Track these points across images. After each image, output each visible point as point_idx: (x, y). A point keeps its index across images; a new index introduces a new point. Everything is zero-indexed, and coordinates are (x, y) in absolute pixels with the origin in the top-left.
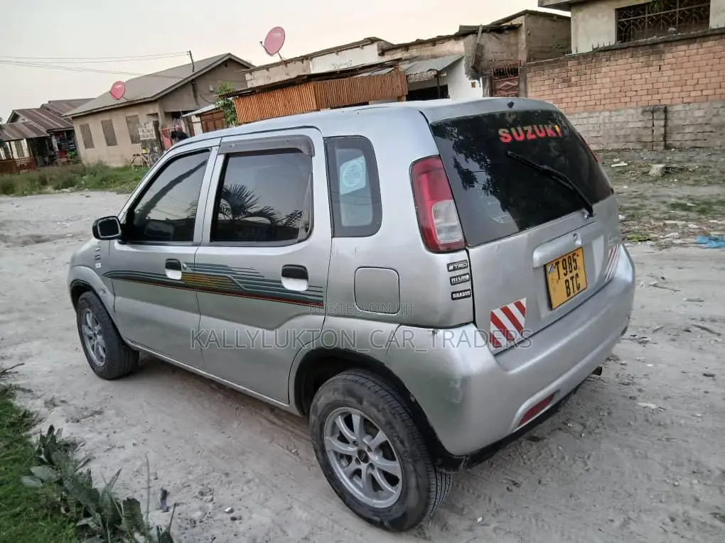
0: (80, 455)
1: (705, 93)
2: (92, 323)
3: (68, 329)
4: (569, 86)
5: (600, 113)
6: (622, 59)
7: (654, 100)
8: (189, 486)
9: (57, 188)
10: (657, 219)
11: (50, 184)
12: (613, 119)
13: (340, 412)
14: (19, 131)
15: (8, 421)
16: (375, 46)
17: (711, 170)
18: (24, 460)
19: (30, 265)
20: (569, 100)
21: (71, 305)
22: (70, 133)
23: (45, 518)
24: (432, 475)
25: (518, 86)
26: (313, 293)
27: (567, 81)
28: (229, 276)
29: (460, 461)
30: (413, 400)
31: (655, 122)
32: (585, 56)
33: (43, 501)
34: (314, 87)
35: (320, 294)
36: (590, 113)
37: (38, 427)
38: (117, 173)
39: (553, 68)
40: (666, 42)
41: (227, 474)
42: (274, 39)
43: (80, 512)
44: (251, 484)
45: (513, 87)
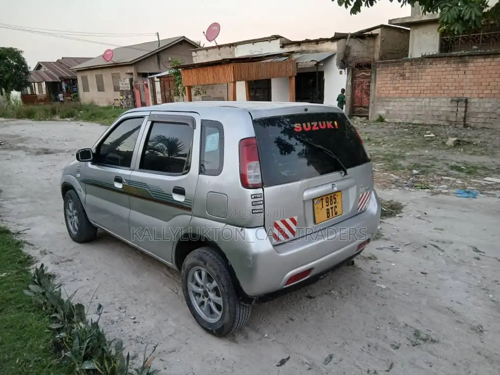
0: (57, 282)
1: (493, 92)
2: (72, 208)
3: (58, 211)
4: (404, 79)
5: (423, 99)
6: (440, 64)
7: (459, 94)
8: (114, 304)
9: (62, 117)
10: (438, 175)
11: (58, 114)
12: (431, 104)
13: (196, 269)
14: (41, 77)
15: (18, 260)
16: (278, 41)
17: (488, 145)
18: (25, 281)
19: (39, 169)
20: (403, 88)
21: (62, 197)
22: (75, 81)
23: (34, 311)
24: (238, 305)
25: (370, 76)
26: (187, 203)
27: (402, 75)
28: (146, 189)
29: (253, 299)
30: (230, 264)
31: (459, 109)
32: (416, 60)
33: (34, 303)
34: (233, 67)
35: (190, 204)
36: (417, 98)
37: (35, 265)
38: (102, 111)
39: (394, 66)
40: (470, 55)
41: (136, 300)
42: (213, 31)
43: (53, 310)
44: (148, 306)
45: (368, 76)
